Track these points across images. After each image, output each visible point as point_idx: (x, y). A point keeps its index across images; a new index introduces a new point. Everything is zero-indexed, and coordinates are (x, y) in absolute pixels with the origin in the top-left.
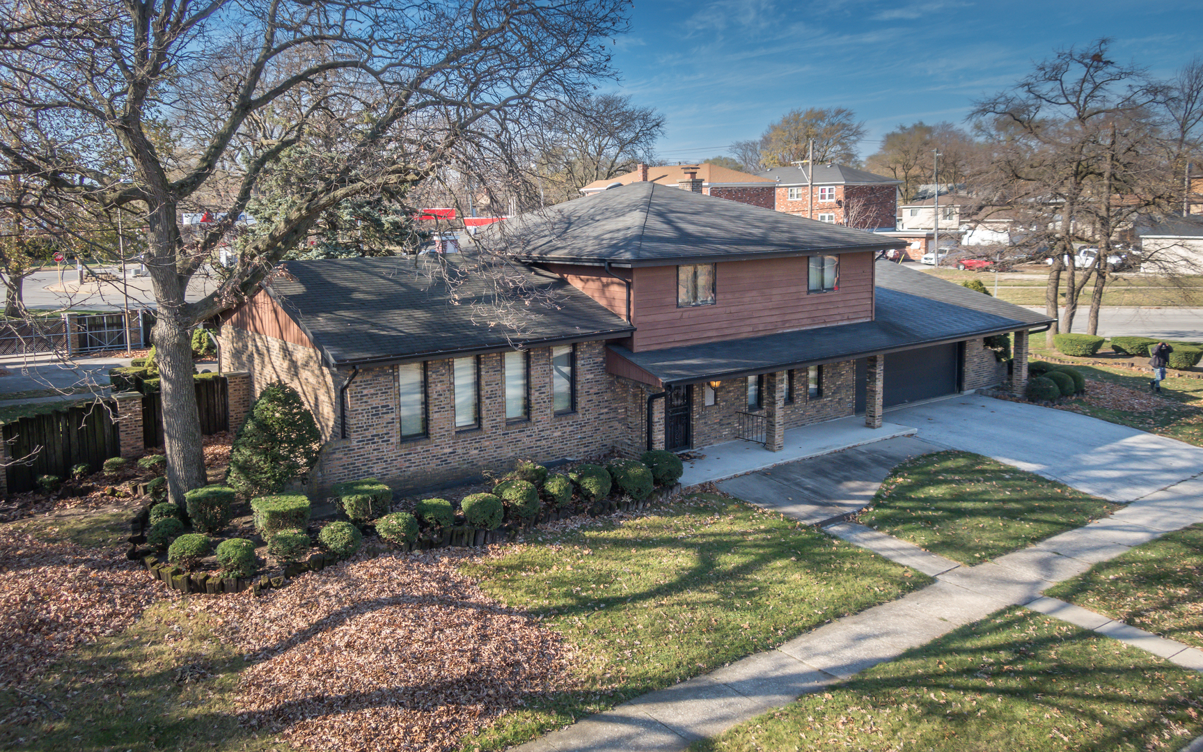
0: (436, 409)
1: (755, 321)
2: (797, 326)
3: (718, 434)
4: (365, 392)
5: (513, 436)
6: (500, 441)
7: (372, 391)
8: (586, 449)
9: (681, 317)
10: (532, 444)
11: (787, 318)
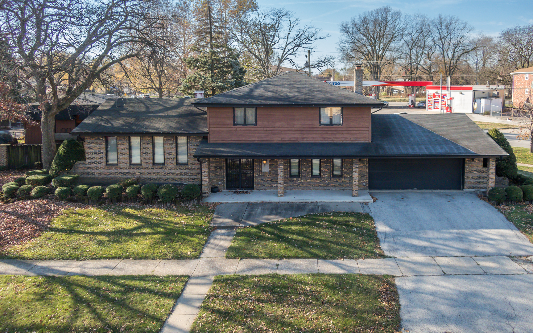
0: (121, 155)
1: (282, 135)
2: (312, 140)
3: (270, 186)
4: (91, 145)
5: (156, 170)
6: (150, 171)
7: (94, 145)
8: (193, 181)
9: (236, 130)
10: (165, 175)
11: (305, 136)
